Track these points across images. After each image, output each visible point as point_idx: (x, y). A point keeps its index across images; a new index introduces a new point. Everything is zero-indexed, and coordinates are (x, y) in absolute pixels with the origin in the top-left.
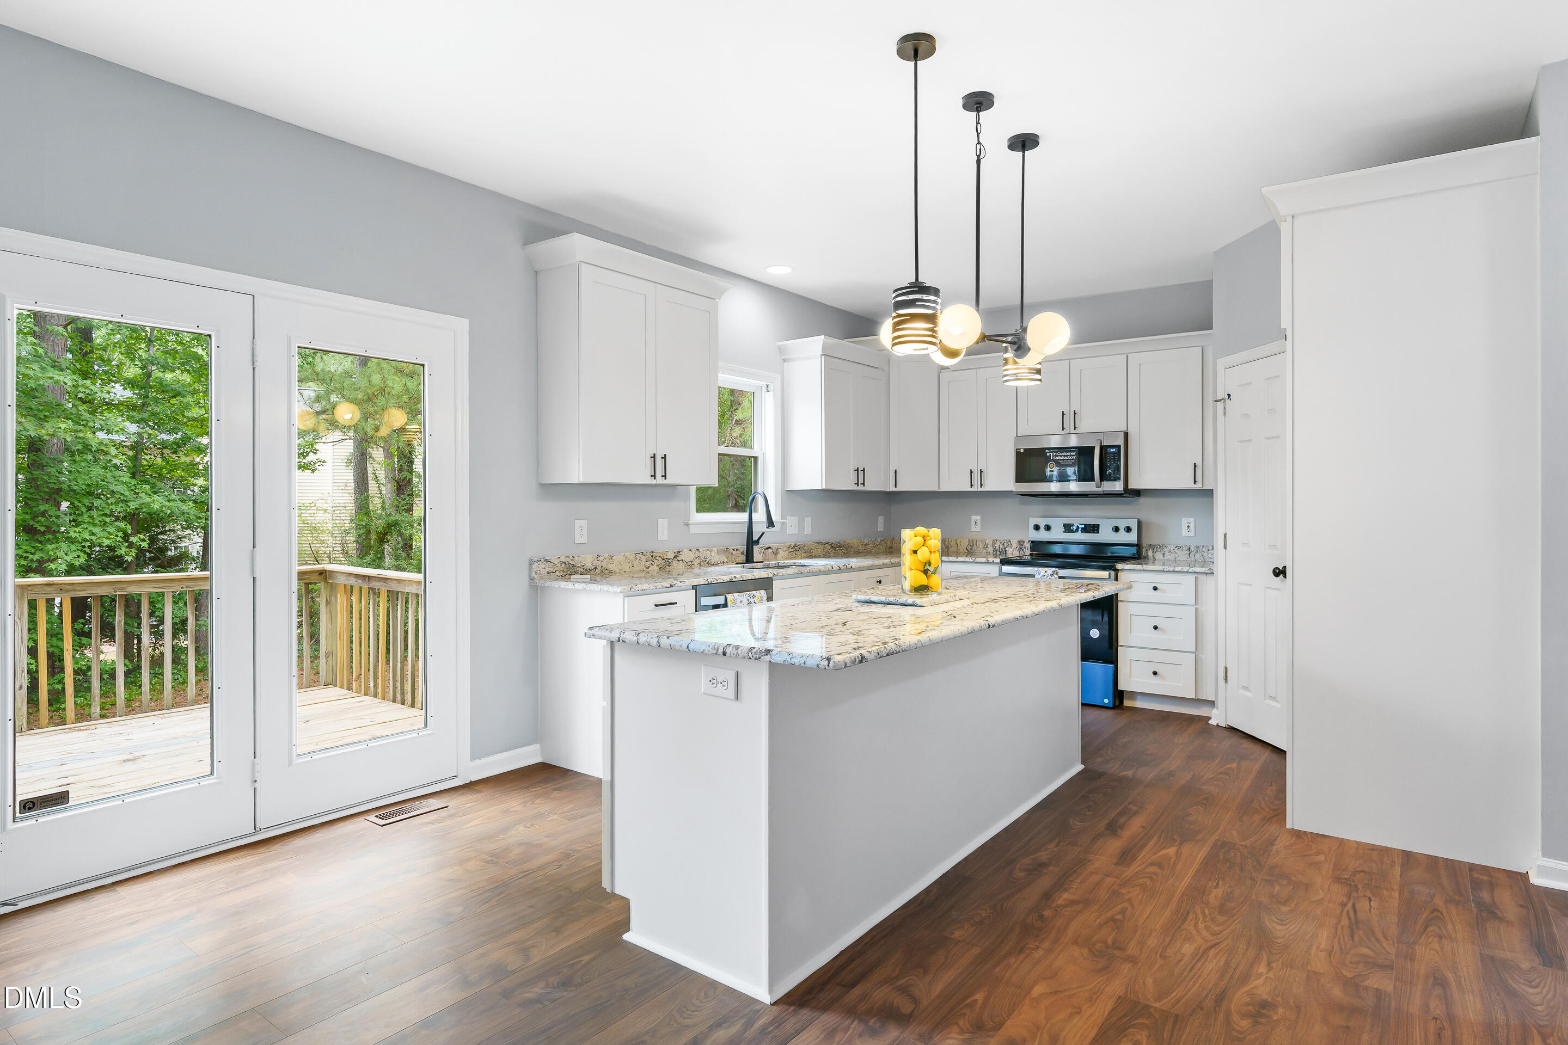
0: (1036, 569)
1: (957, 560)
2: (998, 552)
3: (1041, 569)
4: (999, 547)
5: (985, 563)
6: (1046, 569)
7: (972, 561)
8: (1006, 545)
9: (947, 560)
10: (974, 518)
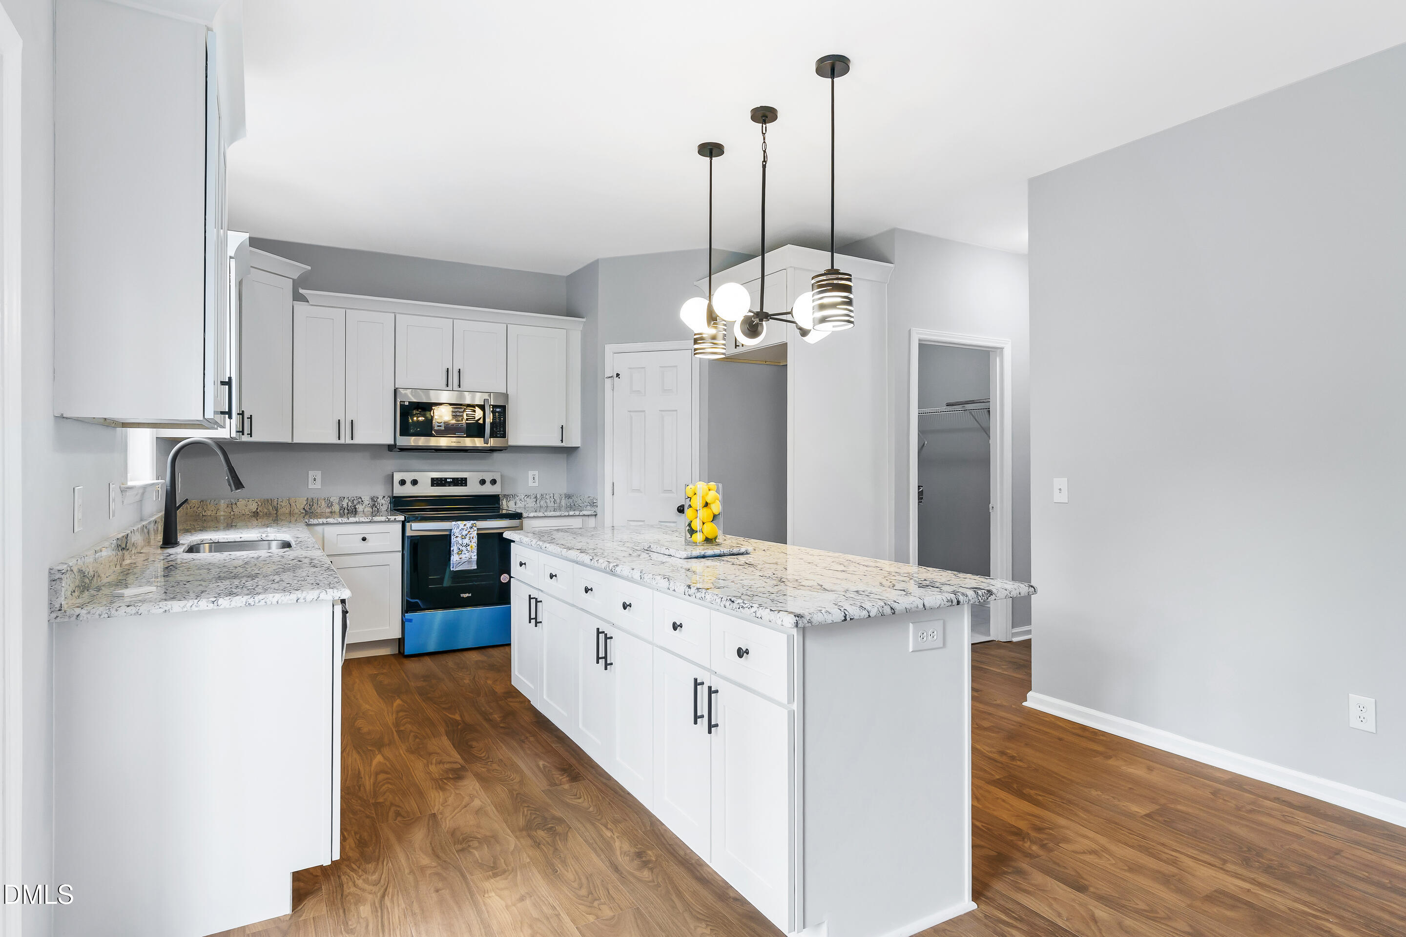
0: (454, 523)
1: (348, 521)
2: (346, 511)
3: (459, 522)
4: (348, 505)
5: (385, 521)
6: (465, 522)
7: (369, 520)
8: (355, 502)
9: (335, 522)
10: (311, 473)
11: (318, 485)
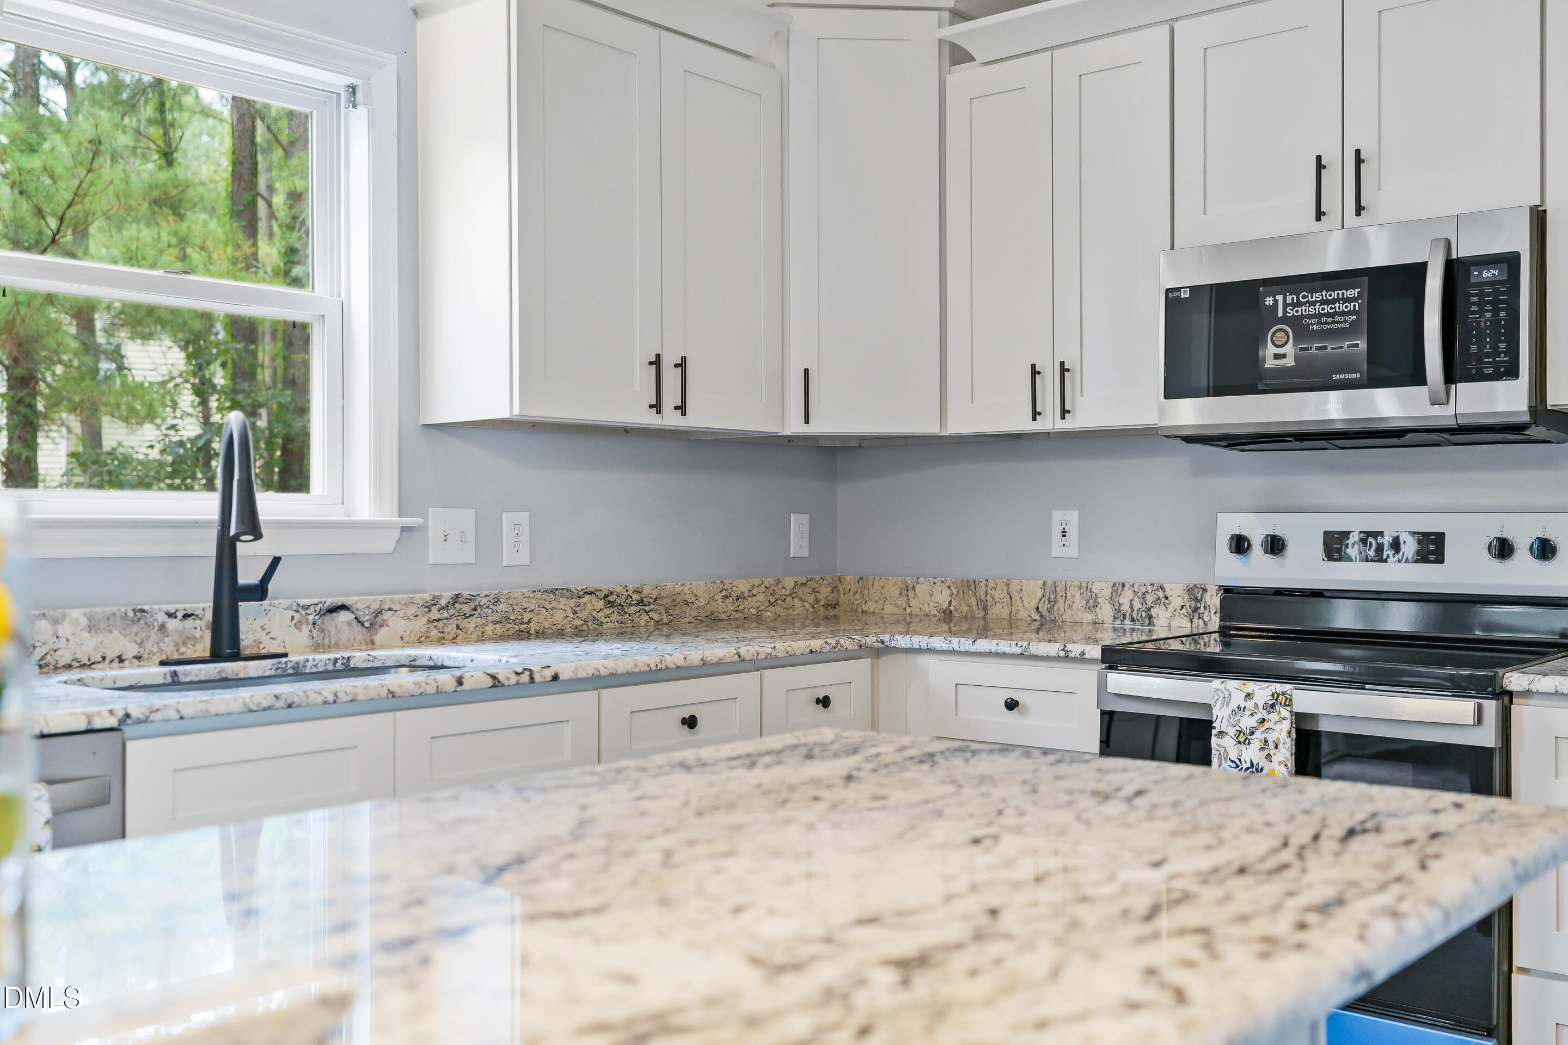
0: (1217, 683)
1: (973, 648)
2: (1127, 622)
3: (1232, 684)
4: (1131, 607)
5: (1057, 659)
6: (1251, 686)
7: (1019, 651)
8: (1150, 599)
10: (1058, 517)
11: (1072, 550)
